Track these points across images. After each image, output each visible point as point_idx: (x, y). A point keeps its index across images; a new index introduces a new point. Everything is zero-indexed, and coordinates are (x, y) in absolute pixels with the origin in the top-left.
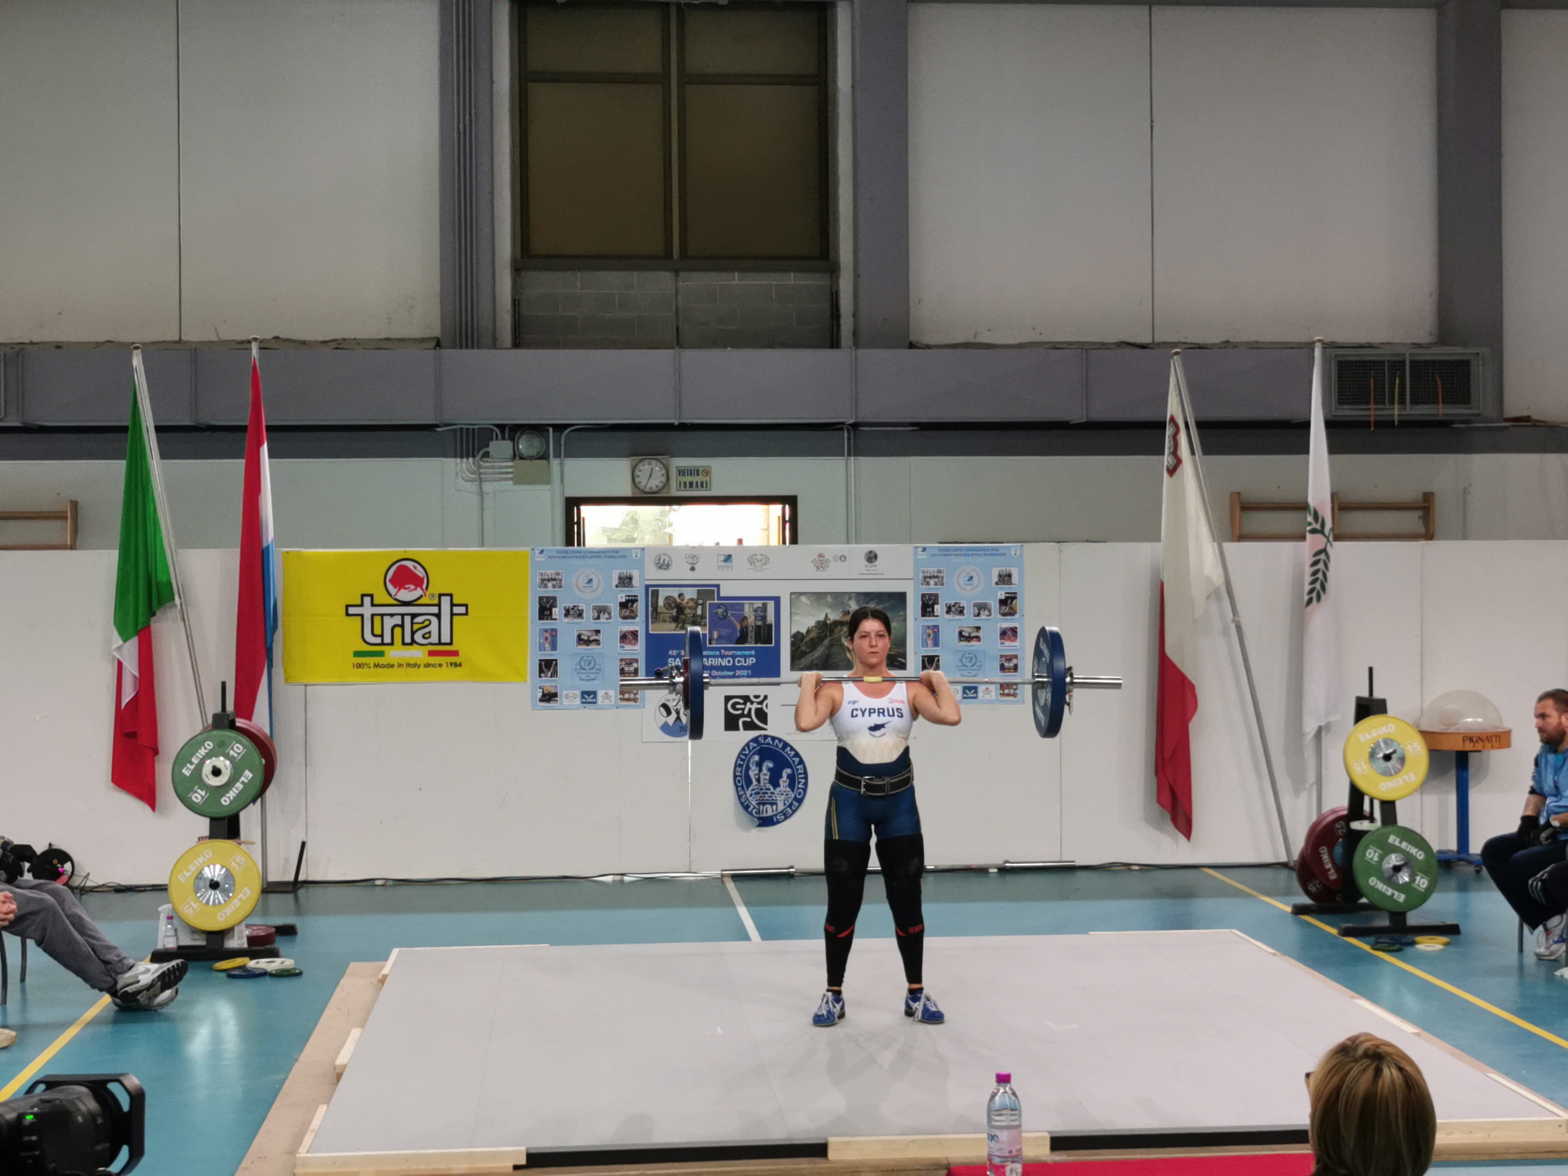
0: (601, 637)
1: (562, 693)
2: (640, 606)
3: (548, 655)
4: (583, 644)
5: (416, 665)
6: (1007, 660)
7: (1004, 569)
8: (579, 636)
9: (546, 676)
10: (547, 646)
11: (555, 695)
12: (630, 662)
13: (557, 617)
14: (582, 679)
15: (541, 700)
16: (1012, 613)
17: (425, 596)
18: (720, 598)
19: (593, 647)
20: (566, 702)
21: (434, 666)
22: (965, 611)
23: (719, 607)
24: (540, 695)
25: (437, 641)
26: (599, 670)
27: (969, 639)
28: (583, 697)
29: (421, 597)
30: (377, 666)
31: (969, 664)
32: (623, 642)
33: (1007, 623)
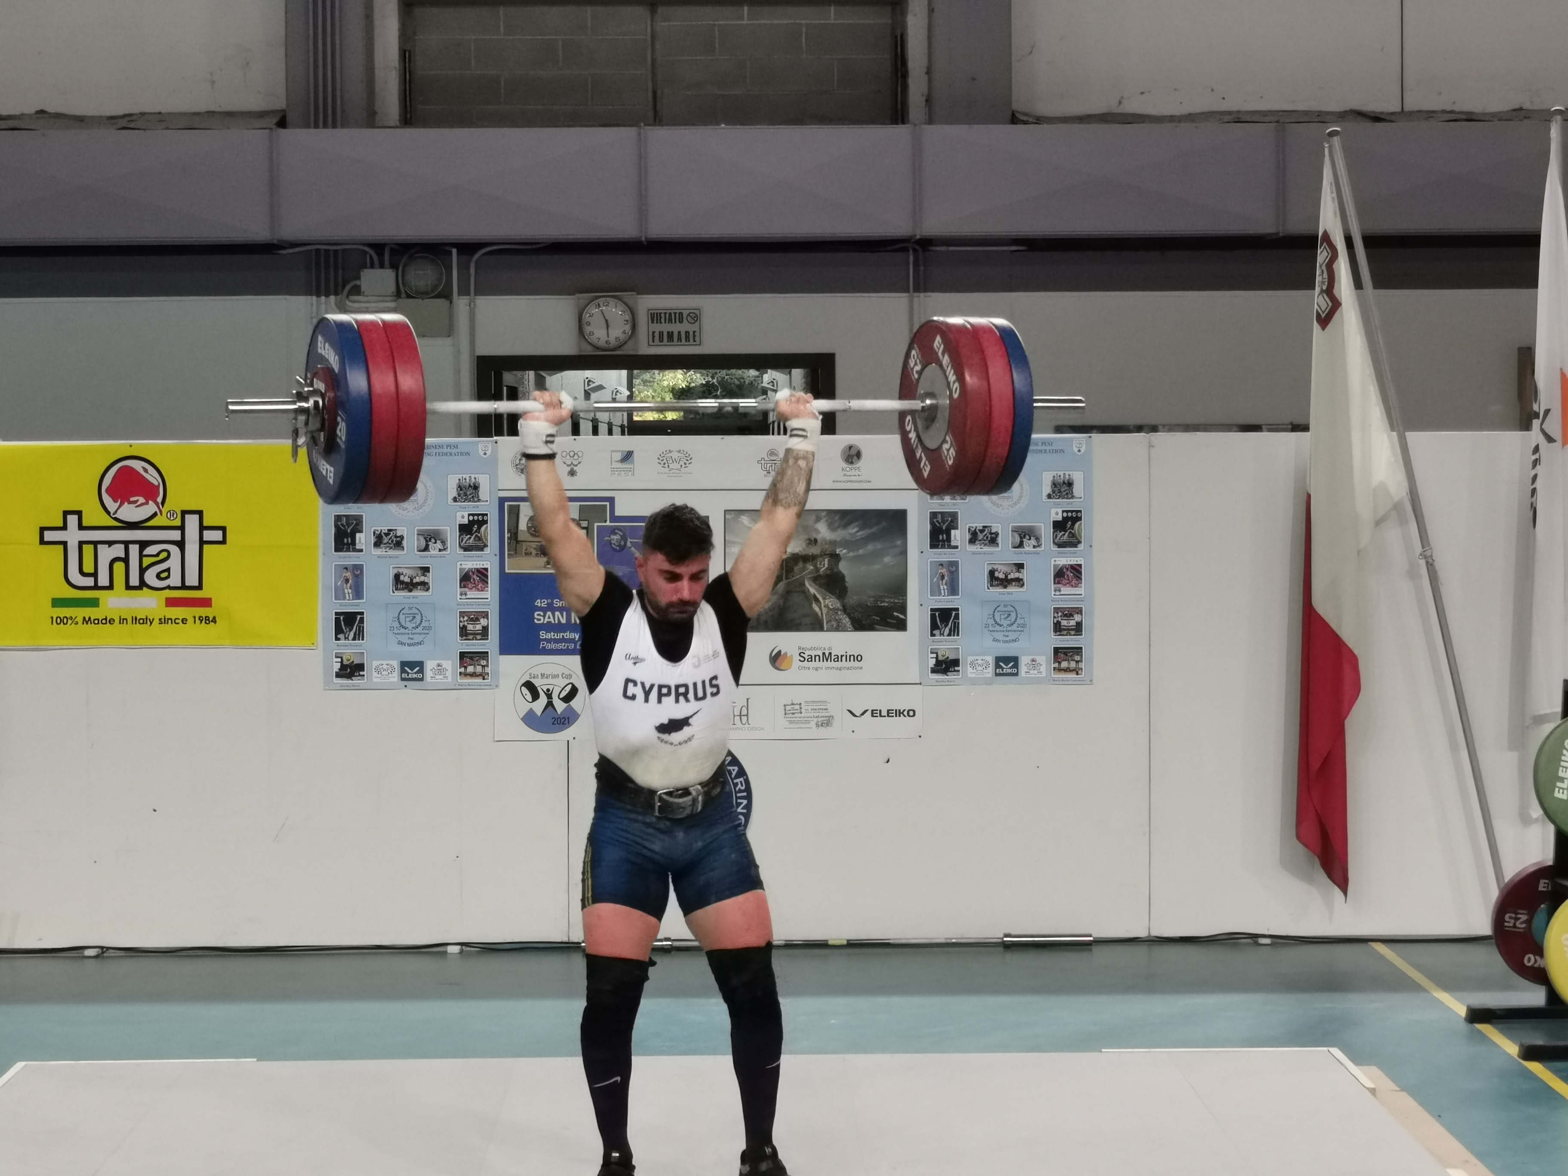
0: (430, 578)
1: (371, 664)
2: (491, 532)
3: (349, 606)
4: (403, 589)
5: (146, 621)
6: (1066, 615)
7: (1061, 473)
8: (397, 577)
9: (346, 638)
10: (348, 591)
11: (361, 667)
12: (475, 617)
13: (363, 547)
14: (401, 643)
15: (338, 675)
16: (1074, 542)
17: (161, 515)
18: (614, 518)
19: (418, 593)
20: (376, 678)
21: (175, 621)
22: (999, 540)
23: (615, 534)
24: (337, 667)
25: (179, 585)
26: (429, 628)
27: (1005, 582)
28: (403, 671)
29: (155, 515)
30: (87, 621)
31: (1005, 623)
32: (465, 587)
33: (1066, 559)
